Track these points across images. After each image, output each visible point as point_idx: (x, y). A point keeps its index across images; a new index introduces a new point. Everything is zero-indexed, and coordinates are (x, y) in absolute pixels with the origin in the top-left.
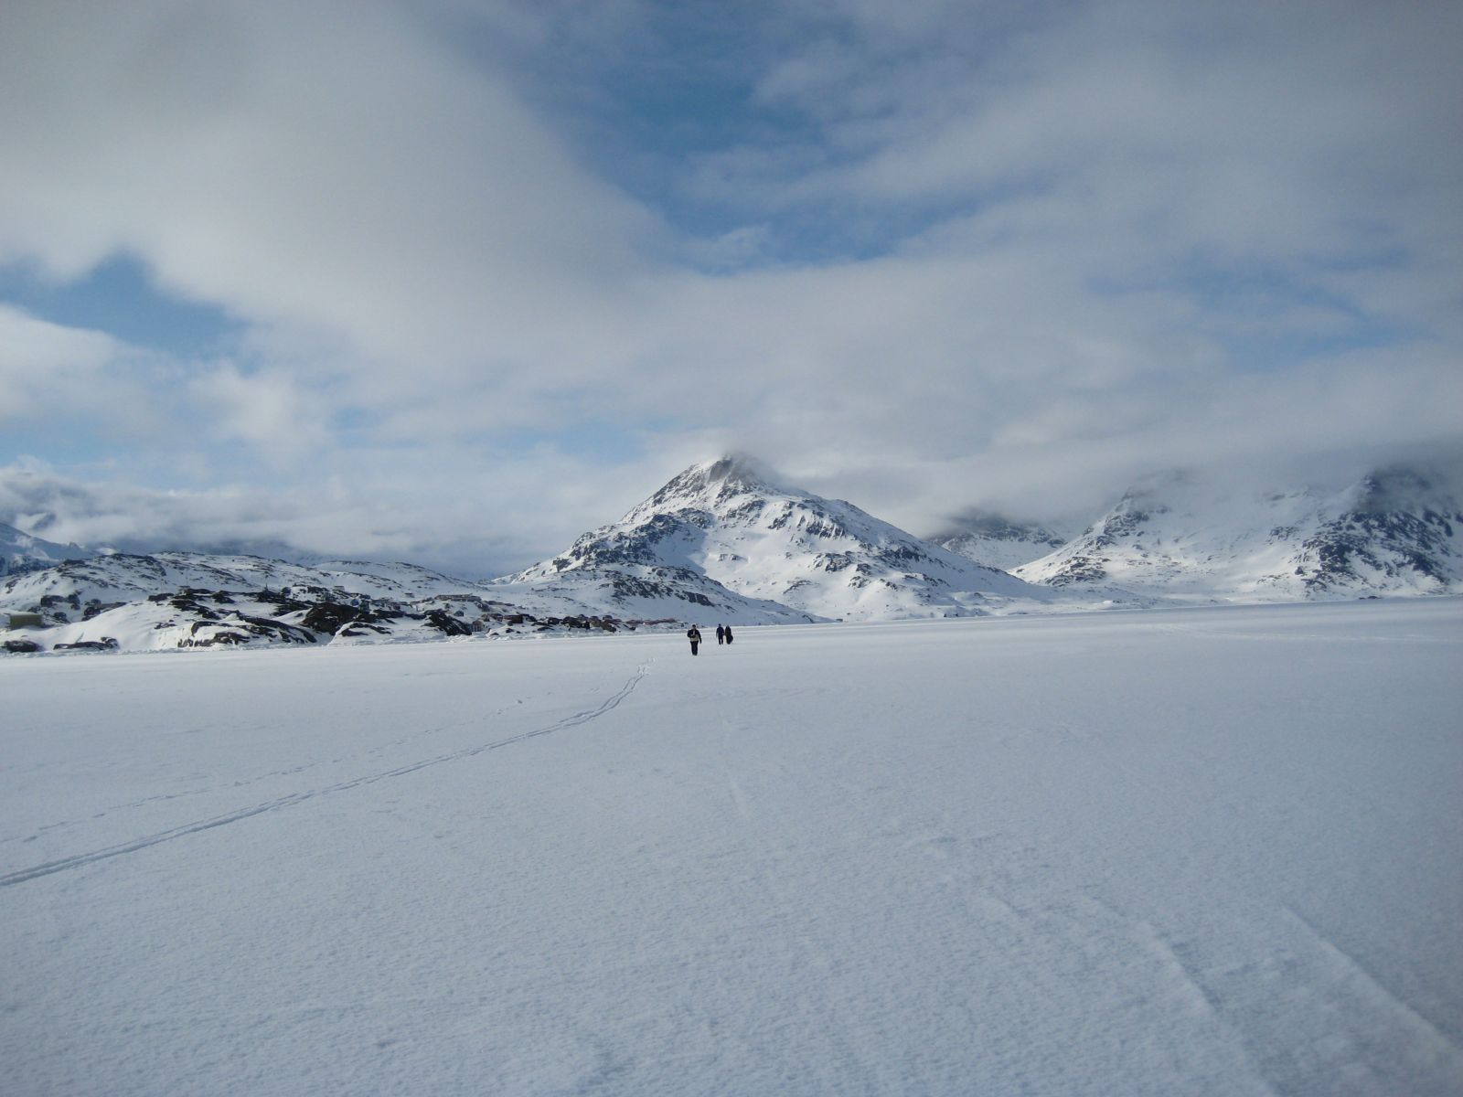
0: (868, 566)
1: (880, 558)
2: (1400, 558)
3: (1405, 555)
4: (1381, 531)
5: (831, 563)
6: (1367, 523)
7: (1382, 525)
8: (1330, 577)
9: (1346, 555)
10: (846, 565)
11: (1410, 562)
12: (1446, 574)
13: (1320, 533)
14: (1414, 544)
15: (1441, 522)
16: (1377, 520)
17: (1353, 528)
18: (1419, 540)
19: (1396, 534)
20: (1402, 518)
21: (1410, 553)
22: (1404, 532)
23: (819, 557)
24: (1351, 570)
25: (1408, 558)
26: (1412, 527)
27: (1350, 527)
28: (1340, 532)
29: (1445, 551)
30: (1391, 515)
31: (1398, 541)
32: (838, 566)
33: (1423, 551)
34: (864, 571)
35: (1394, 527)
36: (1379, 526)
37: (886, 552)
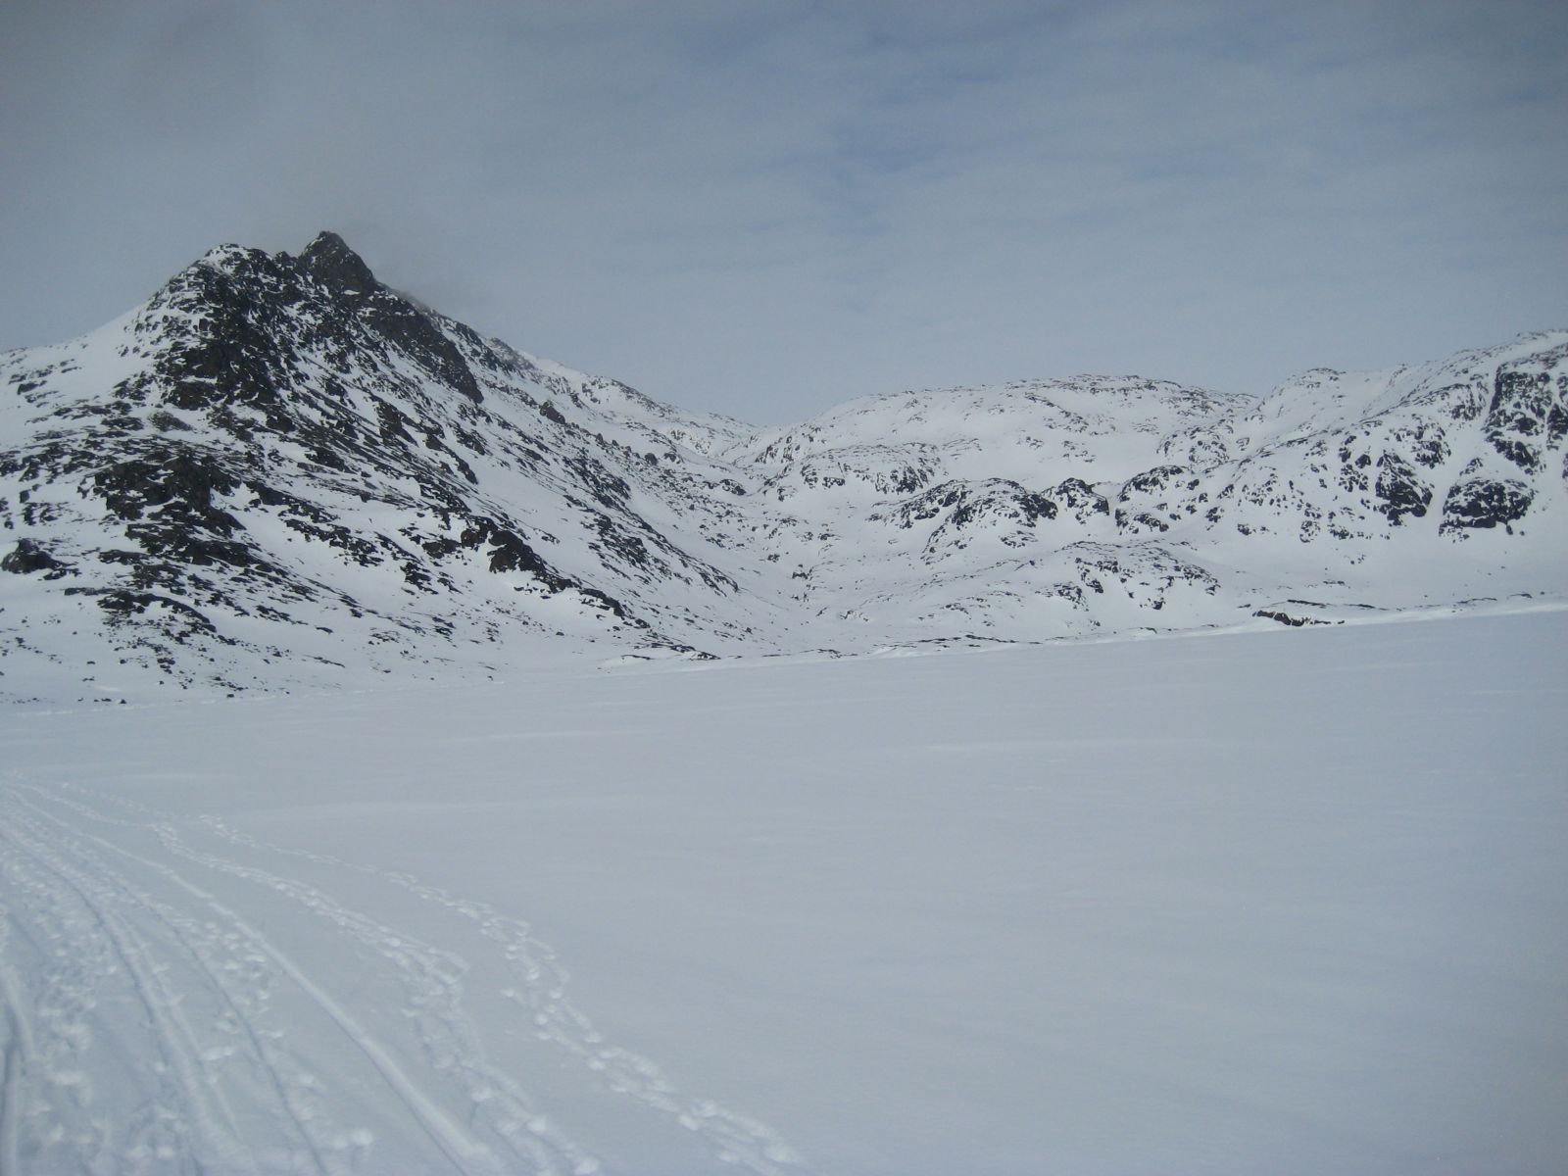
4: (283, 439)
7: (281, 423)
16: (256, 405)
20: (332, 411)
30: (295, 397)
31: (358, 476)
36: (270, 422)
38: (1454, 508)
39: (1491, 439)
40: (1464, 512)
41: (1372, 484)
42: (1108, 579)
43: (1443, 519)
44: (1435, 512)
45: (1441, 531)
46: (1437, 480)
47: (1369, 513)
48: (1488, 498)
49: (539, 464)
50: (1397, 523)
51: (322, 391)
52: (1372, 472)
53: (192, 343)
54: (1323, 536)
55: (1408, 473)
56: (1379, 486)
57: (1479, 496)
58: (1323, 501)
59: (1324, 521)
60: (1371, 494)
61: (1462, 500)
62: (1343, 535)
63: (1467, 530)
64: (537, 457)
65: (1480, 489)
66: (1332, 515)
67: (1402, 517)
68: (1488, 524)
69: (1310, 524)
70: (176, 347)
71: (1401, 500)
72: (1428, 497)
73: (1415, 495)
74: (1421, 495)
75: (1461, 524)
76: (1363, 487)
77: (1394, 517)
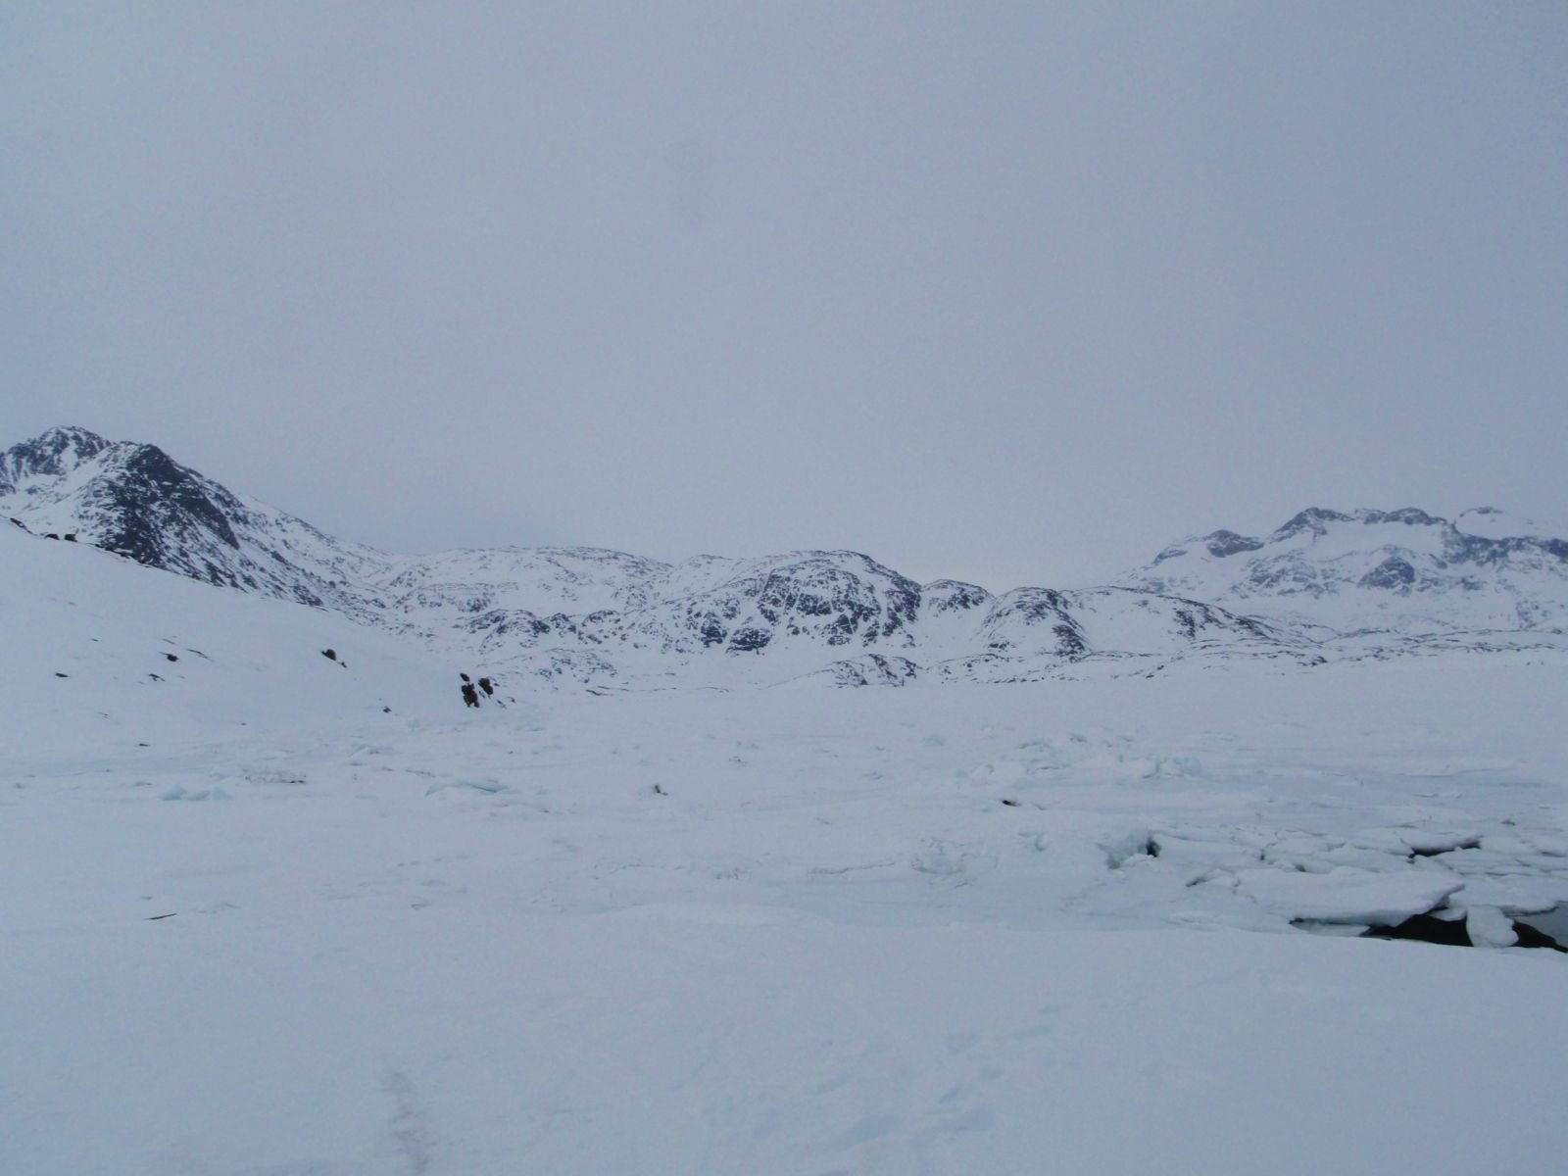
38: (734, 641)
39: (759, 607)
40: (739, 643)
41: (700, 626)
42: (566, 668)
43: (729, 646)
44: (727, 642)
45: (727, 652)
46: (732, 627)
47: (695, 641)
48: (750, 637)
49: (282, 593)
50: (708, 646)
51: (178, 556)
52: (701, 621)
53: (117, 531)
54: (672, 652)
55: (718, 622)
56: (703, 628)
57: (747, 636)
58: (674, 634)
59: (674, 643)
60: (698, 632)
61: (739, 637)
62: (681, 651)
63: (739, 652)
64: (280, 589)
65: (748, 632)
66: (678, 641)
67: (711, 644)
68: (749, 649)
69: (666, 645)
70: (109, 532)
71: (712, 635)
72: (725, 635)
73: (718, 633)
74: (722, 633)
75: (737, 649)
76: (695, 628)
77: (707, 643)
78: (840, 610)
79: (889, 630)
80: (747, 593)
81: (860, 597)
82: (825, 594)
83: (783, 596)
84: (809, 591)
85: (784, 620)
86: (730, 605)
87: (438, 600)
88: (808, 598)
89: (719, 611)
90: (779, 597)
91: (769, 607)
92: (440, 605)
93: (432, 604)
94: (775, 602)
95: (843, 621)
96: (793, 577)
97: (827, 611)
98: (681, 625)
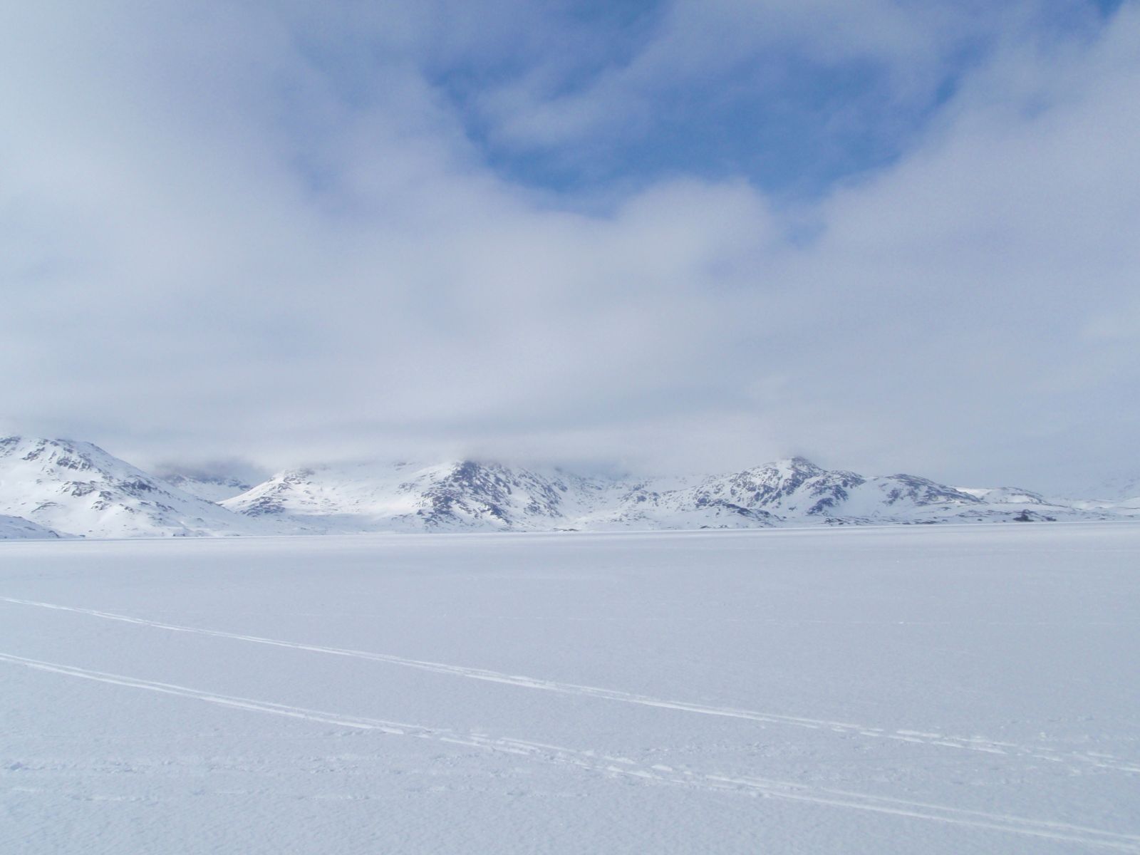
0: (109, 493)
1: (120, 487)
2: (483, 507)
3: (486, 505)
5: (77, 489)
6: (461, 483)
8: (440, 517)
9: (450, 504)
10: (91, 491)
11: (489, 510)
12: (510, 519)
13: (432, 488)
14: (490, 498)
15: (505, 486)
17: (453, 486)
18: (493, 496)
19: (479, 490)
21: (489, 504)
22: (483, 489)
23: (67, 484)
24: (452, 513)
25: (487, 507)
26: (488, 487)
27: (451, 485)
28: (445, 488)
29: (507, 504)
32: (83, 492)
33: (495, 503)
34: (106, 497)
35: (478, 486)
37: (124, 483)
78: (759, 489)
79: (774, 499)
80: (730, 481)
81: (771, 483)
82: (757, 481)
83: (743, 482)
84: (753, 480)
85: (738, 495)
86: (719, 487)
87: (621, 486)
88: (751, 483)
89: (712, 491)
90: (741, 483)
91: (735, 488)
92: (621, 488)
93: (617, 488)
94: (739, 486)
95: (758, 494)
96: (751, 473)
97: (755, 490)
98: (691, 497)
